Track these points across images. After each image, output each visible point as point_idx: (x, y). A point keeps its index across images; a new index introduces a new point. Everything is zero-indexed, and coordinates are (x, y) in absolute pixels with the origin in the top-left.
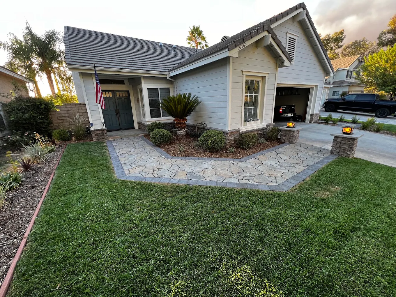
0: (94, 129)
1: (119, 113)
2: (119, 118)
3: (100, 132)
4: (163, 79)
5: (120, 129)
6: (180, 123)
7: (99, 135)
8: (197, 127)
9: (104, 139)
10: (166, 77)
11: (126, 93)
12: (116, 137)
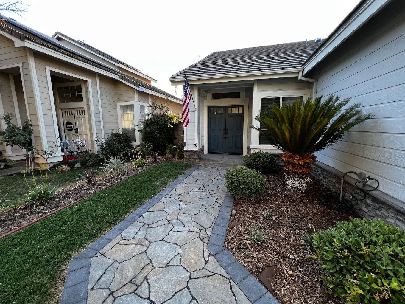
0: (186, 149)
1: (227, 133)
2: (226, 139)
3: (192, 154)
4: (292, 81)
5: (225, 153)
6: (293, 165)
7: (190, 157)
8: (345, 181)
9: (194, 163)
10: (297, 76)
11: (240, 109)
12: (208, 163)
